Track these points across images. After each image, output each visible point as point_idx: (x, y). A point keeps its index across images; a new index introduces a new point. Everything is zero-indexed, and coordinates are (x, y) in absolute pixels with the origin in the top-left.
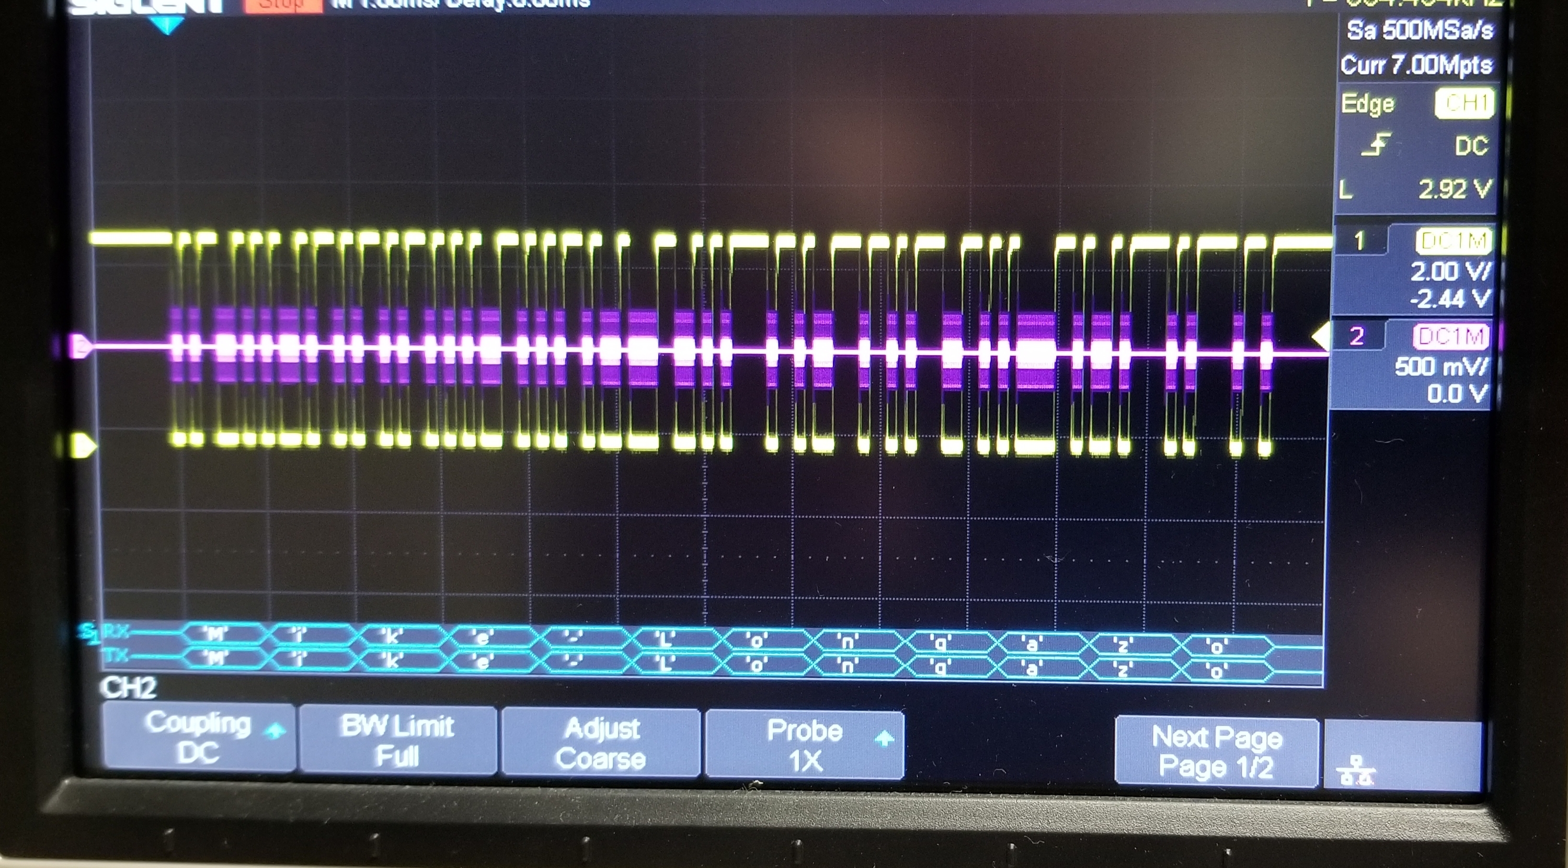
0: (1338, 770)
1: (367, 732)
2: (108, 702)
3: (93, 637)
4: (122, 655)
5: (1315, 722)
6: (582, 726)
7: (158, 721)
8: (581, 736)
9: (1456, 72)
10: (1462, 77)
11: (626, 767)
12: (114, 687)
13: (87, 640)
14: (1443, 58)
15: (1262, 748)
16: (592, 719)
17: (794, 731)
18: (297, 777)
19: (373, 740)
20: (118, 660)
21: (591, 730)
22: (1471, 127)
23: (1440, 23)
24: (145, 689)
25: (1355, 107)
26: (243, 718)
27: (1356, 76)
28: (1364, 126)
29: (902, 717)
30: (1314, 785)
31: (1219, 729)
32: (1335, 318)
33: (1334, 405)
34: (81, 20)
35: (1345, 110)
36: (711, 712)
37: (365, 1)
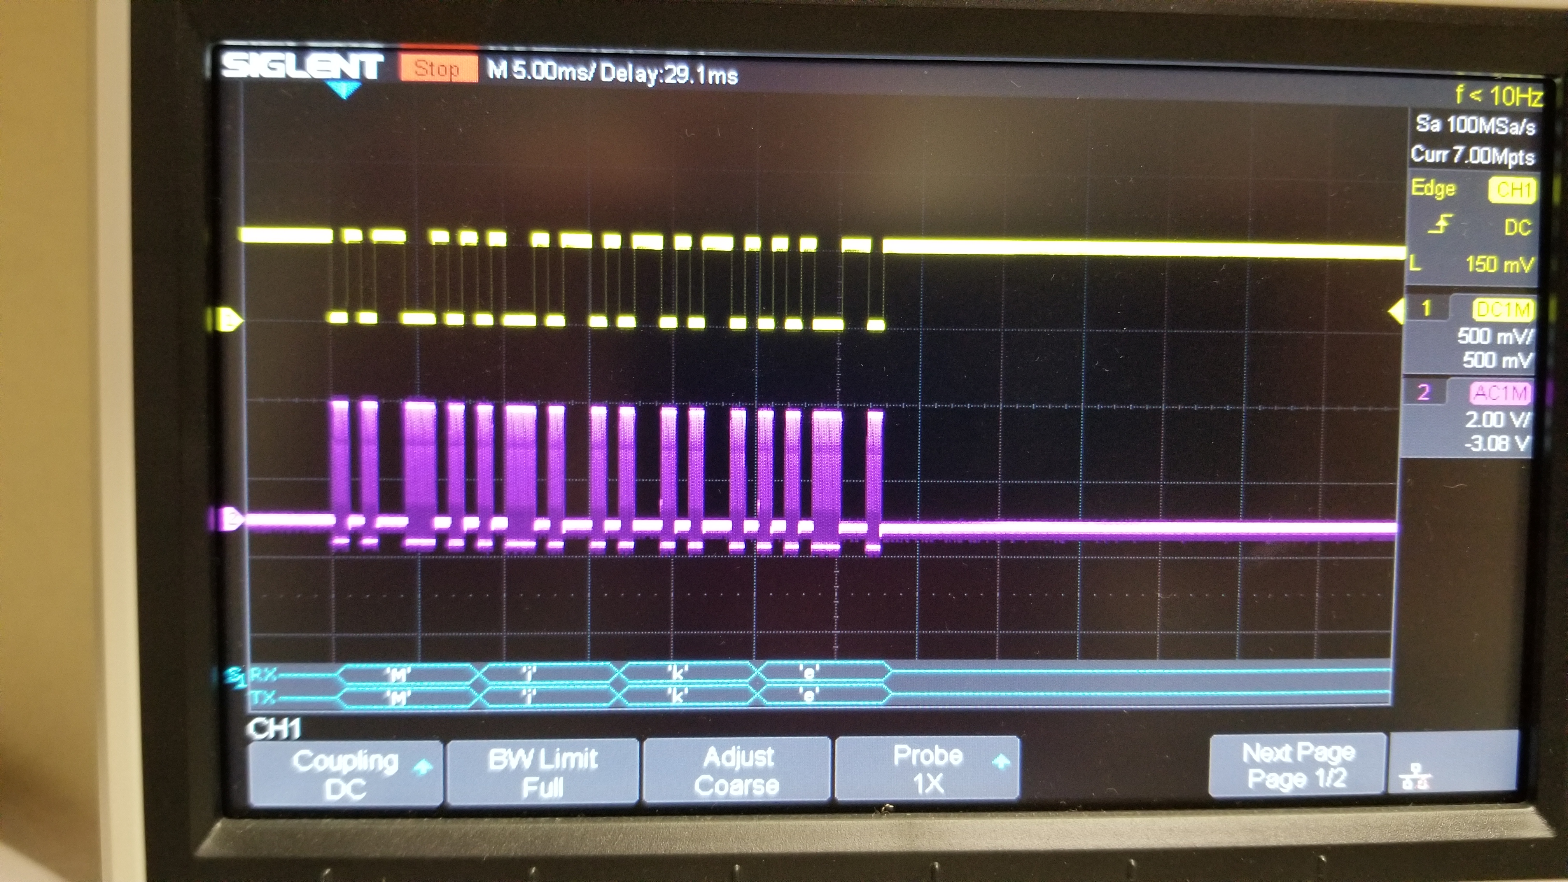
0: (1401, 776)
1: (514, 765)
2: (255, 743)
3: (241, 679)
4: (269, 697)
5: (1382, 735)
6: (720, 755)
7: (304, 761)
8: (718, 764)
9: (1506, 163)
10: (1510, 167)
11: (760, 793)
12: (260, 729)
13: (235, 683)
14: (1495, 150)
15: (1337, 760)
16: (730, 749)
17: (918, 756)
18: (444, 812)
19: (519, 773)
20: (265, 702)
21: (728, 759)
22: (1517, 211)
23: (1493, 120)
24: (291, 730)
25: (1422, 190)
26: (390, 756)
27: (1424, 164)
28: (1432, 207)
29: (1017, 741)
30: (1380, 791)
31: (1300, 744)
32: (1406, 376)
33: (1404, 453)
34: (233, 83)
35: (1415, 192)
36: (840, 740)
37: (519, 72)
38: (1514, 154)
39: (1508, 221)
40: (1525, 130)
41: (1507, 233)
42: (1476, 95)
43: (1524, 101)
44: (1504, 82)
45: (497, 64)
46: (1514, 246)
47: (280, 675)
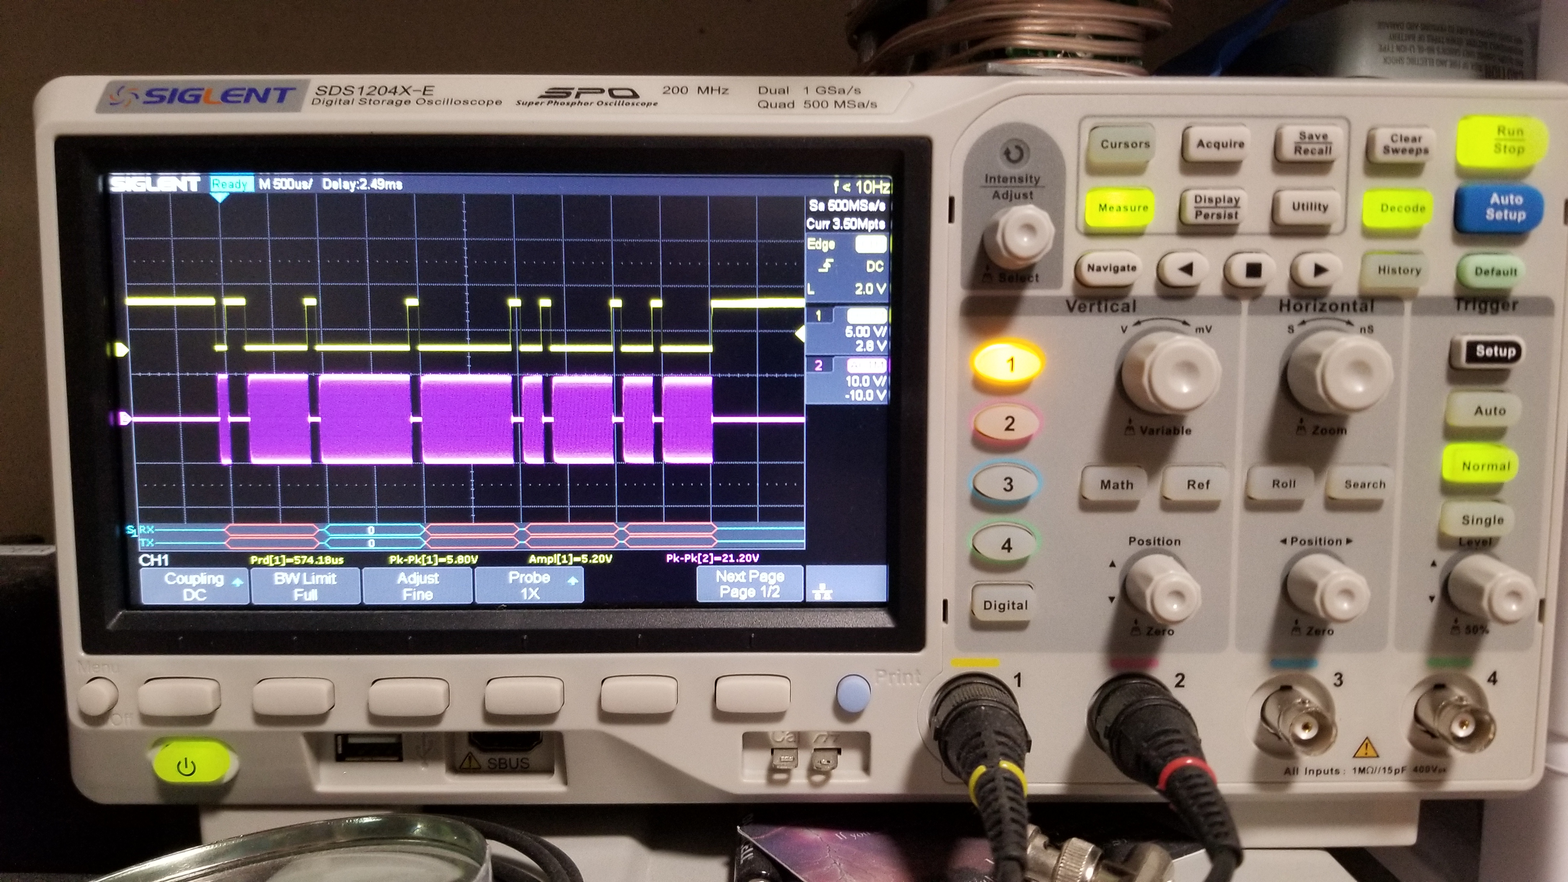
0: (813, 591)
1: (289, 582)
2: (143, 568)
3: (134, 532)
4: (150, 543)
5: (801, 567)
7: (171, 578)
8: (407, 583)
9: (866, 228)
10: (869, 231)
12: (146, 560)
13: (131, 535)
14: (859, 219)
15: (772, 582)
16: (413, 573)
17: (523, 578)
18: (250, 607)
19: (292, 586)
20: (148, 545)
21: (412, 579)
22: (875, 257)
23: (858, 201)
24: (163, 561)
25: (814, 245)
26: (219, 576)
27: (815, 230)
28: (820, 256)
29: (581, 570)
30: (801, 600)
31: (751, 572)
32: (807, 356)
33: (807, 401)
34: (117, 195)
35: (810, 248)
36: (478, 569)
37: (277, 186)
38: (871, 222)
39: (869, 262)
40: (879, 207)
41: (869, 270)
42: (847, 187)
43: (878, 190)
44: (863, 179)
45: (265, 181)
46: (874, 277)
47: (156, 530)
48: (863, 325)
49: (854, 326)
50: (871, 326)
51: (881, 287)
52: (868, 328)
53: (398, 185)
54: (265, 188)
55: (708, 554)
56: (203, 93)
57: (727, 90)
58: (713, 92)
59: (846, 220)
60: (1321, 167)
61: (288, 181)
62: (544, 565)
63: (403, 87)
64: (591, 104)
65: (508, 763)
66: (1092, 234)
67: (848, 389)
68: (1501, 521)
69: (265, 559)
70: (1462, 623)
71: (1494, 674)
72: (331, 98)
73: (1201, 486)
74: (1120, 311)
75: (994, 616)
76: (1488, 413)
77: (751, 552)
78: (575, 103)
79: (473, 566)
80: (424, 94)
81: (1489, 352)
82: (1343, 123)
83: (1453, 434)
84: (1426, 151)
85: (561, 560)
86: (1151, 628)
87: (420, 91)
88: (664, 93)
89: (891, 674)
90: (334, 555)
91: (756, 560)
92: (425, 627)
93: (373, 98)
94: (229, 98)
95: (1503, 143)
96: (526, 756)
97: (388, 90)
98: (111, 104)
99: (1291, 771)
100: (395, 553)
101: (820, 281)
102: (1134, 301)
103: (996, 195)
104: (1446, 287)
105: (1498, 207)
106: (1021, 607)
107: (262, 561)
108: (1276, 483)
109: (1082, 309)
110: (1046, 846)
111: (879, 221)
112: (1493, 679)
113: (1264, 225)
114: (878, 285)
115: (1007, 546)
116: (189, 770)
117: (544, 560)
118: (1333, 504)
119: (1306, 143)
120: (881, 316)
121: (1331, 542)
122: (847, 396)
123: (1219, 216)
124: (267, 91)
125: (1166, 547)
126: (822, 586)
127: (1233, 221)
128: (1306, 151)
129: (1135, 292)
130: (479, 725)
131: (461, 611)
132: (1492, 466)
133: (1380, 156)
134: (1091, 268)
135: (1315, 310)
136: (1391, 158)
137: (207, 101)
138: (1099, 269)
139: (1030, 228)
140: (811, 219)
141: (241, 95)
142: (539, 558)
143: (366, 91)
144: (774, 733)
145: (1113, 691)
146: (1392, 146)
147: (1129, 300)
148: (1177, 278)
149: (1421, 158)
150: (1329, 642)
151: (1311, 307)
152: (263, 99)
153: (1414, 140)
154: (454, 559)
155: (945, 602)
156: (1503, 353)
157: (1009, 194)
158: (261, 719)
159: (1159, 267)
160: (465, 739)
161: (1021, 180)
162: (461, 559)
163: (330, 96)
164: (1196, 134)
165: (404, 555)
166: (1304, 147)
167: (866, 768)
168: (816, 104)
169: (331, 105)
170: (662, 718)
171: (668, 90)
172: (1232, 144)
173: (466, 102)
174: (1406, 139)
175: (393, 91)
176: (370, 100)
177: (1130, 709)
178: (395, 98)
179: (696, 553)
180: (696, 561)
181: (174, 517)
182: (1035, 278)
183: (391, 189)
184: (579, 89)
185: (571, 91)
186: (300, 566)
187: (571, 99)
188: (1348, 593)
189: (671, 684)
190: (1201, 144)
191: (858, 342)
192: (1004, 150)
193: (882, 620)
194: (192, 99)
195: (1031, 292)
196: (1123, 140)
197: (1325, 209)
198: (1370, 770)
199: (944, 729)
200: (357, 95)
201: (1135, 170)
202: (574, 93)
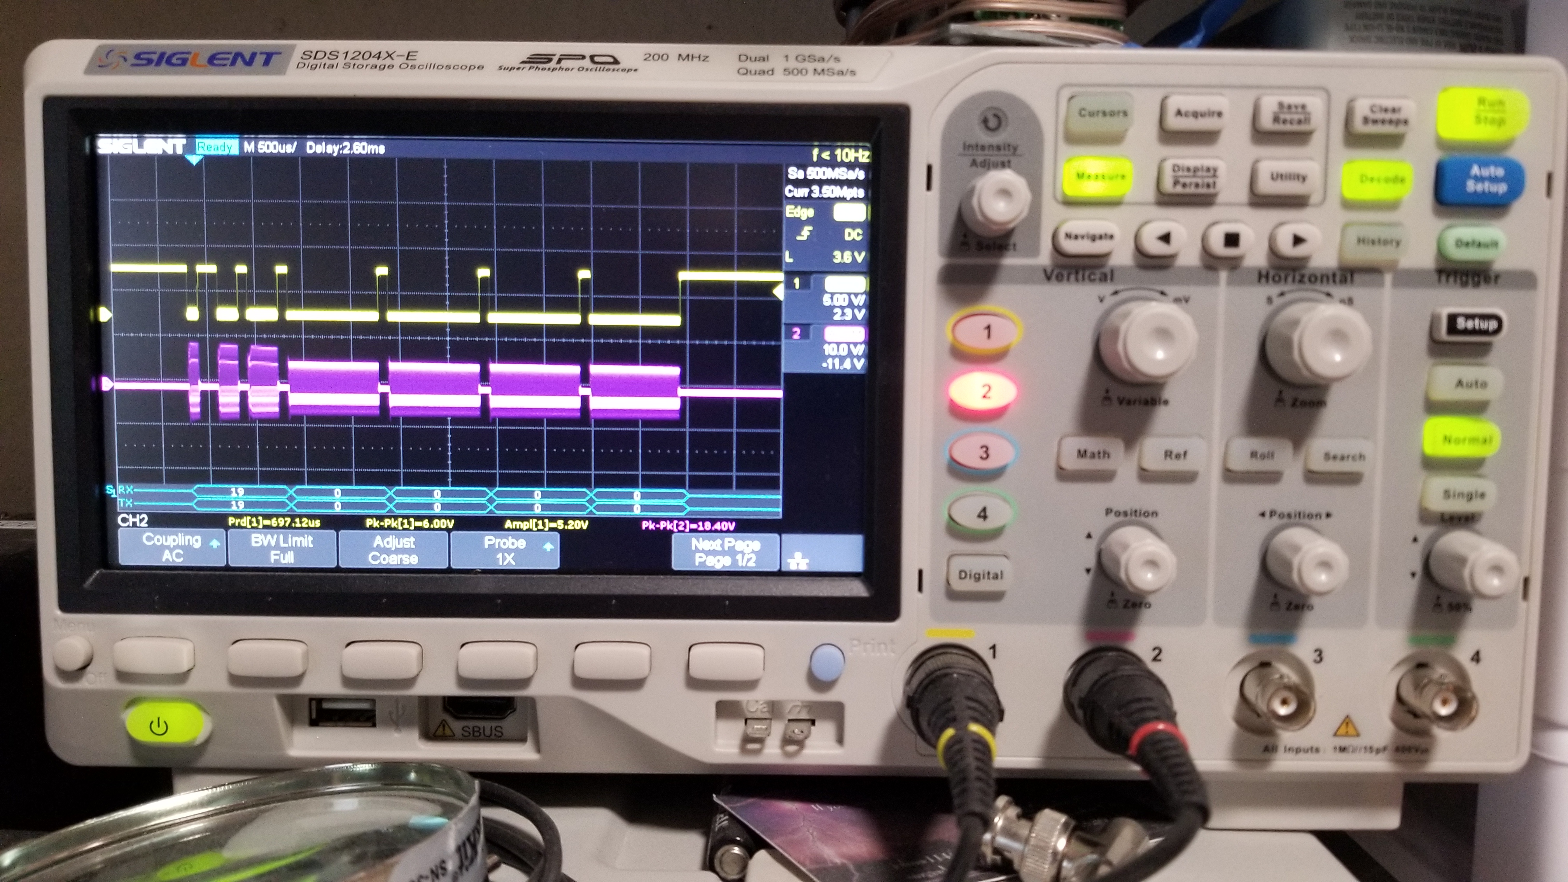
0: (789, 560)
1: (266, 544)
2: (121, 529)
3: (113, 492)
4: (129, 503)
5: (776, 536)
6: (383, 541)
7: (149, 539)
8: (382, 546)
9: (845, 196)
10: (848, 199)
11: (407, 563)
12: (124, 520)
13: (110, 495)
14: (838, 187)
15: (748, 550)
16: (389, 537)
17: (499, 543)
18: (227, 568)
19: (269, 547)
20: (126, 505)
21: (388, 543)
22: (853, 225)
23: (837, 169)
24: (142, 521)
25: (793, 213)
26: (197, 537)
27: (794, 197)
28: (798, 224)
29: (558, 535)
30: (776, 569)
31: (727, 540)
32: (785, 324)
33: (785, 369)
34: (104, 156)
35: (788, 215)
36: (453, 533)
37: (261, 149)
38: (850, 190)
39: (847, 231)
40: (857, 176)
41: (847, 238)
42: (826, 155)
43: (857, 158)
44: (842, 147)
45: (249, 144)
46: (853, 246)
47: (135, 490)
48: (841, 293)
49: (833, 294)
50: (849, 294)
51: (860, 254)
52: (847, 297)
53: (381, 150)
54: (249, 151)
55: (684, 521)
56: (190, 57)
57: (707, 57)
58: (694, 59)
59: (825, 188)
60: (1300, 138)
61: (272, 144)
62: (520, 530)
63: (387, 52)
64: (572, 69)
65: (482, 731)
66: (1070, 203)
67: (825, 358)
68: (1483, 495)
69: (242, 520)
70: (1445, 600)
71: (1478, 653)
72: (316, 62)
73: (1178, 456)
74: (1098, 281)
75: (968, 585)
76: (1470, 386)
77: (727, 520)
78: (556, 69)
79: (448, 530)
80: (407, 59)
81: (1470, 325)
82: (1324, 95)
83: (1434, 408)
84: (1406, 122)
85: (537, 525)
86: (1128, 601)
87: (404, 56)
88: (645, 60)
89: (866, 644)
90: (311, 517)
91: (732, 528)
92: (400, 590)
93: (358, 62)
94: (215, 62)
95: (1483, 115)
96: (500, 724)
97: (372, 55)
98: (99, 66)
99: (1270, 749)
100: (371, 517)
101: (797, 248)
102: (1112, 271)
103: (974, 163)
104: (1426, 260)
105: (1479, 179)
106: (996, 577)
107: (239, 523)
108: (1254, 454)
109: (1059, 278)
110: (1019, 817)
111: (858, 188)
112: (1476, 658)
113: (1243, 195)
114: (856, 254)
115: (983, 515)
116: (163, 728)
117: (520, 525)
118: (1312, 477)
119: (1283, 113)
120: (859, 284)
121: (1310, 516)
122: (824, 365)
123: (1197, 185)
124: (253, 55)
125: (1143, 519)
126: (798, 555)
127: (1211, 191)
128: (1285, 122)
129: (1114, 261)
130: (452, 690)
131: (436, 575)
132: (1474, 440)
133: (1359, 126)
134: (1068, 236)
135: (1294, 280)
136: (1371, 129)
137: (194, 64)
138: (1076, 237)
139: (1005, 193)
140: (790, 187)
141: (228, 59)
142: (515, 523)
143: (350, 56)
144: (748, 701)
145: (1089, 663)
146: (1372, 116)
147: (1107, 270)
148: (1155, 247)
149: (1401, 129)
150: (1309, 617)
151: (1290, 279)
152: (249, 63)
153: (1394, 110)
154: (431, 522)
155: (920, 573)
156: (1484, 325)
157: (987, 163)
158: (236, 680)
159: (1137, 237)
160: (440, 704)
161: (999, 148)
162: (437, 523)
163: (315, 60)
164: (1173, 103)
165: (380, 518)
166: (1282, 116)
167: (840, 740)
168: (795, 72)
169: (315, 68)
170: (635, 684)
171: (649, 57)
172: (1210, 114)
173: (448, 67)
174: (1386, 110)
175: (377, 55)
176: (354, 65)
177: (1104, 680)
178: (379, 62)
179: (671, 520)
180: (672, 528)
181: (153, 478)
182: (1012, 247)
183: (373, 153)
184: (561, 55)
185: (553, 57)
186: (278, 527)
187: (553, 64)
188: (1325, 565)
189: (644, 651)
190: (1179, 113)
191: (835, 310)
192: (982, 118)
193: (858, 589)
194: (180, 62)
195: (1009, 261)
196: (1101, 108)
197: (1304, 179)
198: (1351, 749)
199: (917, 696)
200: (341, 60)
201: (1112, 140)
202: (555, 59)
